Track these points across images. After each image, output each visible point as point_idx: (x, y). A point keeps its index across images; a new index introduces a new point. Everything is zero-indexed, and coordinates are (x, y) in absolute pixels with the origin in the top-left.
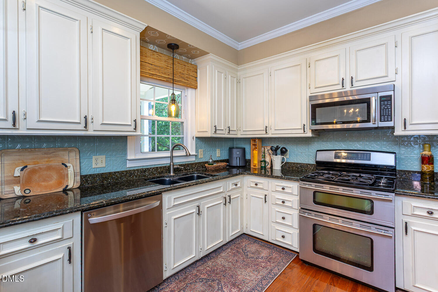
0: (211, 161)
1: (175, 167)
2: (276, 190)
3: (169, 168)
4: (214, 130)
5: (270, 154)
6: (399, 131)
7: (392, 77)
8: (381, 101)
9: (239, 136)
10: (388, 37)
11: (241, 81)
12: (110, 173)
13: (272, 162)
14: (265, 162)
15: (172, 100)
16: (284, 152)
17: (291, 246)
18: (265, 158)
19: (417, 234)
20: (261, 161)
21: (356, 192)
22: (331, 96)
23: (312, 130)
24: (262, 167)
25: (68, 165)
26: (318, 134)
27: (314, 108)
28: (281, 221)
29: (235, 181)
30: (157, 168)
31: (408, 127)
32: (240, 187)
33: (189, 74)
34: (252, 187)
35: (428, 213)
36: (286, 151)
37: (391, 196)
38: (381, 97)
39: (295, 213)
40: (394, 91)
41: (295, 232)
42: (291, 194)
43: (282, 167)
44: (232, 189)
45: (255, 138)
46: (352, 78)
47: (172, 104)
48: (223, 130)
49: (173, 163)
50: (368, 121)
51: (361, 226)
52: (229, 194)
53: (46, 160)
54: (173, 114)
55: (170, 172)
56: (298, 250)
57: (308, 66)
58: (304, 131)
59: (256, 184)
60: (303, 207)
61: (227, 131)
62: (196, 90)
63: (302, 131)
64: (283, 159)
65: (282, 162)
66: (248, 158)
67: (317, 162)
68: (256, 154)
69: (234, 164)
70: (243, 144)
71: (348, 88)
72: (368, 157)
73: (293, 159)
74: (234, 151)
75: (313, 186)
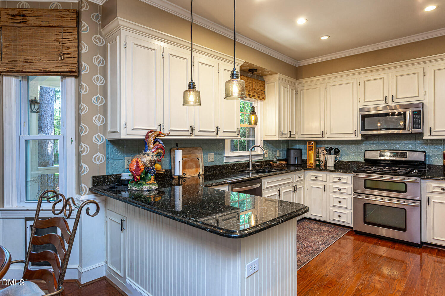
0: (275, 159)
1: (253, 163)
2: (333, 181)
3: (249, 163)
4: (280, 134)
5: (324, 154)
6: (426, 136)
7: (421, 97)
8: (413, 114)
9: (297, 139)
10: (419, 68)
11: (299, 93)
12: (217, 166)
13: (326, 160)
14: (320, 160)
15: (252, 112)
16: (337, 152)
17: (346, 222)
18: (319, 157)
19: (436, 204)
20: (316, 160)
21: (395, 178)
22: (376, 109)
23: (362, 135)
24: (316, 165)
25: (199, 159)
26: (366, 137)
27: (363, 117)
28: (338, 205)
29: (300, 175)
30: (241, 163)
31: (433, 133)
32: (302, 180)
33: (260, 89)
34: (312, 180)
35: (442, 189)
36: (339, 151)
37: (418, 179)
38: (414, 112)
39: (350, 198)
40: (423, 107)
41: (350, 212)
42: (346, 183)
43: (335, 164)
44: (298, 181)
45: (311, 141)
46: (393, 96)
47: (252, 114)
48: (286, 134)
49: (251, 160)
50: (405, 128)
51: (398, 201)
52: (296, 184)
53: (189, 155)
54: (253, 123)
55: (249, 167)
56: (352, 226)
57: (358, 84)
58: (355, 135)
59: (316, 177)
60: (356, 192)
61: (289, 135)
62: (264, 101)
63: (354, 135)
64: (336, 158)
65: (335, 161)
66: (304, 157)
67: (365, 160)
68: (312, 154)
69: (292, 162)
70: (298, 146)
71: (390, 103)
72: (405, 155)
73: (344, 158)
74: (292, 151)
75: (364, 176)
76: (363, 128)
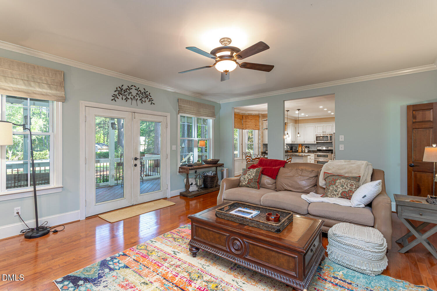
5: (304, 148)
9: (296, 143)
13: (305, 150)
14: (303, 150)
20: (301, 150)
21: (325, 154)
22: (320, 135)
23: (316, 142)
26: (318, 143)
27: (317, 137)
36: (309, 147)
37: (330, 154)
38: (330, 136)
42: (312, 156)
45: (300, 144)
46: (325, 131)
50: (328, 141)
57: (315, 127)
58: (314, 142)
65: (308, 150)
66: (297, 149)
67: (317, 150)
68: (300, 148)
69: (294, 151)
70: (296, 146)
71: (324, 133)
72: (328, 148)
73: (311, 149)
74: (294, 147)
75: (317, 154)
76: (317, 140)
